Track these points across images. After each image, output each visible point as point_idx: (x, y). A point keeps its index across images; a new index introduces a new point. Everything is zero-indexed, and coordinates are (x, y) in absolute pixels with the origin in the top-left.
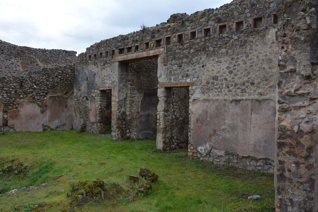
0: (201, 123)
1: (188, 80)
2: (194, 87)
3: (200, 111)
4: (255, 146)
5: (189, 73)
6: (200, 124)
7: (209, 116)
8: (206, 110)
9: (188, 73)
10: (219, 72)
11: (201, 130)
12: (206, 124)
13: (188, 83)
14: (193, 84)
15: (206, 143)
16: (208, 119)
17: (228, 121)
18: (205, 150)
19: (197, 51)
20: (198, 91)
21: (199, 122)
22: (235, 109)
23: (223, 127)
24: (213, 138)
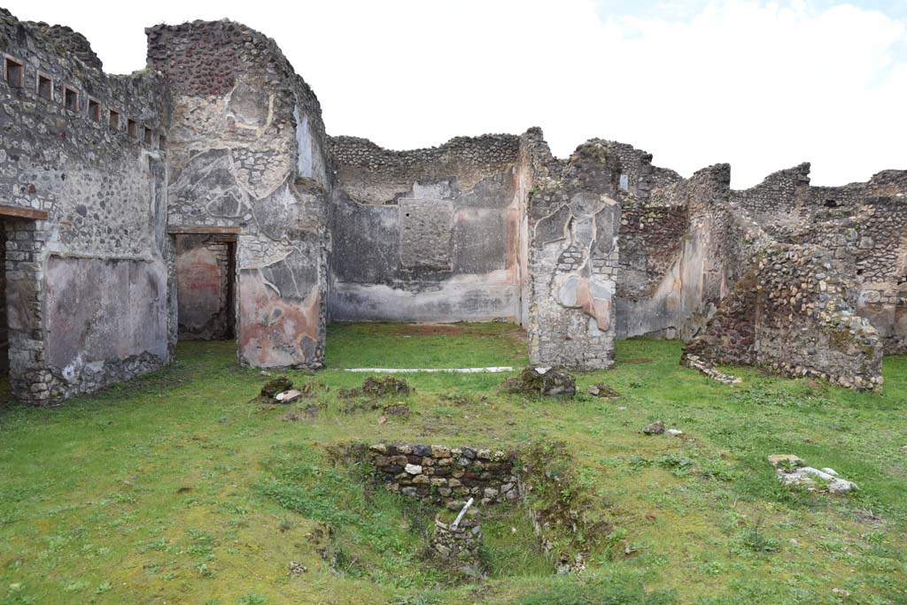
0: (66, 311)
1: (36, 205)
2: (47, 224)
3: (63, 285)
4: (135, 336)
5: (38, 185)
6: (63, 315)
7: (78, 293)
8: (74, 280)
9: (33, 183)
10: (88, 199)
11: (66, 329)
12: (74, 311)
13: (35, 211)
14: (43, 216)
15: (76, 355)
16: (77, 301)
17: (105, 301)
18: (75, 371)
19: (52, 133)
20: (56, 235)
21: (62, 310)
22: (110, 277)
23: (99, 314)
24: (88, 339)
